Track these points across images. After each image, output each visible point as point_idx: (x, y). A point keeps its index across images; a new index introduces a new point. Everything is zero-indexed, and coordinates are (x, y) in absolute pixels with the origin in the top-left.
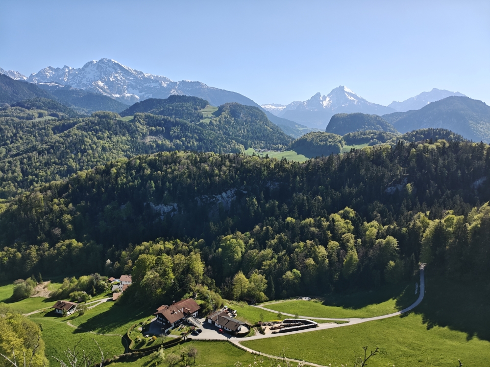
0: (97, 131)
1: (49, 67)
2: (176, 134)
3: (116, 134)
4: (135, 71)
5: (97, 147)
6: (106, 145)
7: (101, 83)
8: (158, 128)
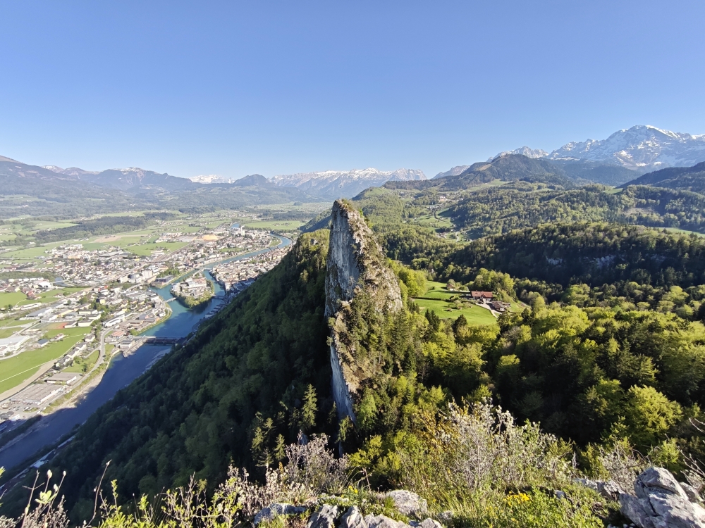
0: (573, 202)
1: (572, 143)
2: (674, 207)
3: (593, 205)
4: (679, 134)
5: (568, 216)
6: (578, 215)
7: (624, 153)
8: (650, 200)
